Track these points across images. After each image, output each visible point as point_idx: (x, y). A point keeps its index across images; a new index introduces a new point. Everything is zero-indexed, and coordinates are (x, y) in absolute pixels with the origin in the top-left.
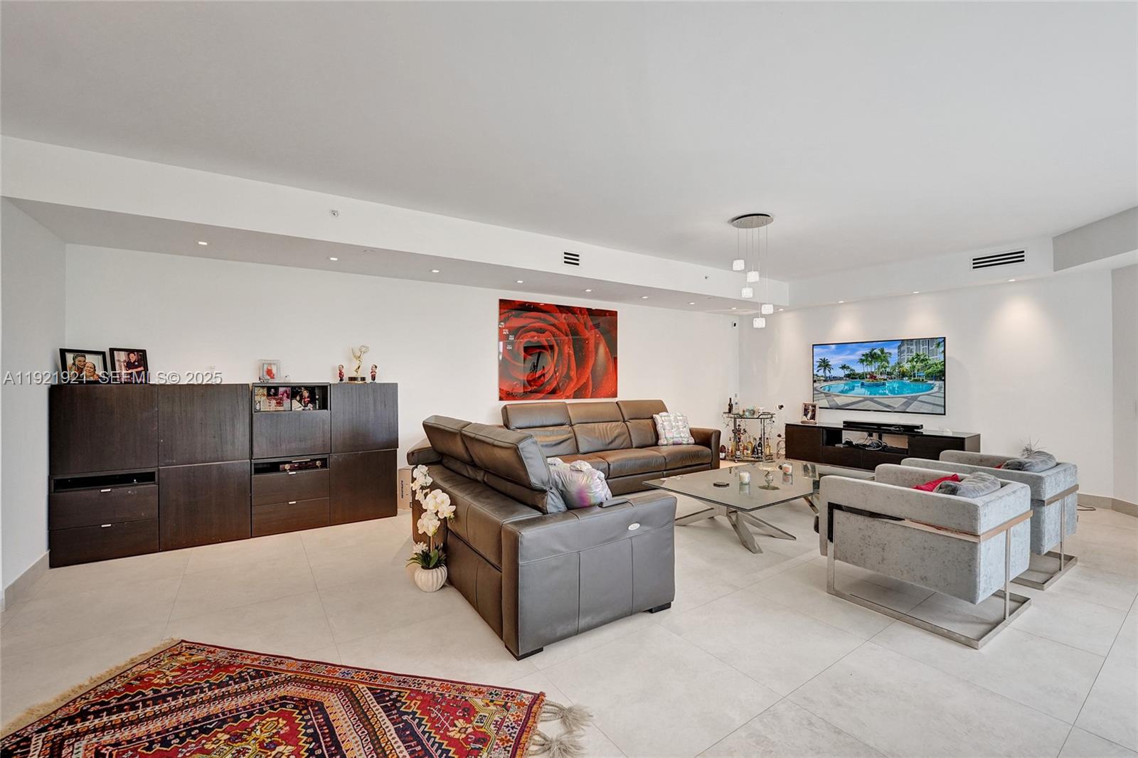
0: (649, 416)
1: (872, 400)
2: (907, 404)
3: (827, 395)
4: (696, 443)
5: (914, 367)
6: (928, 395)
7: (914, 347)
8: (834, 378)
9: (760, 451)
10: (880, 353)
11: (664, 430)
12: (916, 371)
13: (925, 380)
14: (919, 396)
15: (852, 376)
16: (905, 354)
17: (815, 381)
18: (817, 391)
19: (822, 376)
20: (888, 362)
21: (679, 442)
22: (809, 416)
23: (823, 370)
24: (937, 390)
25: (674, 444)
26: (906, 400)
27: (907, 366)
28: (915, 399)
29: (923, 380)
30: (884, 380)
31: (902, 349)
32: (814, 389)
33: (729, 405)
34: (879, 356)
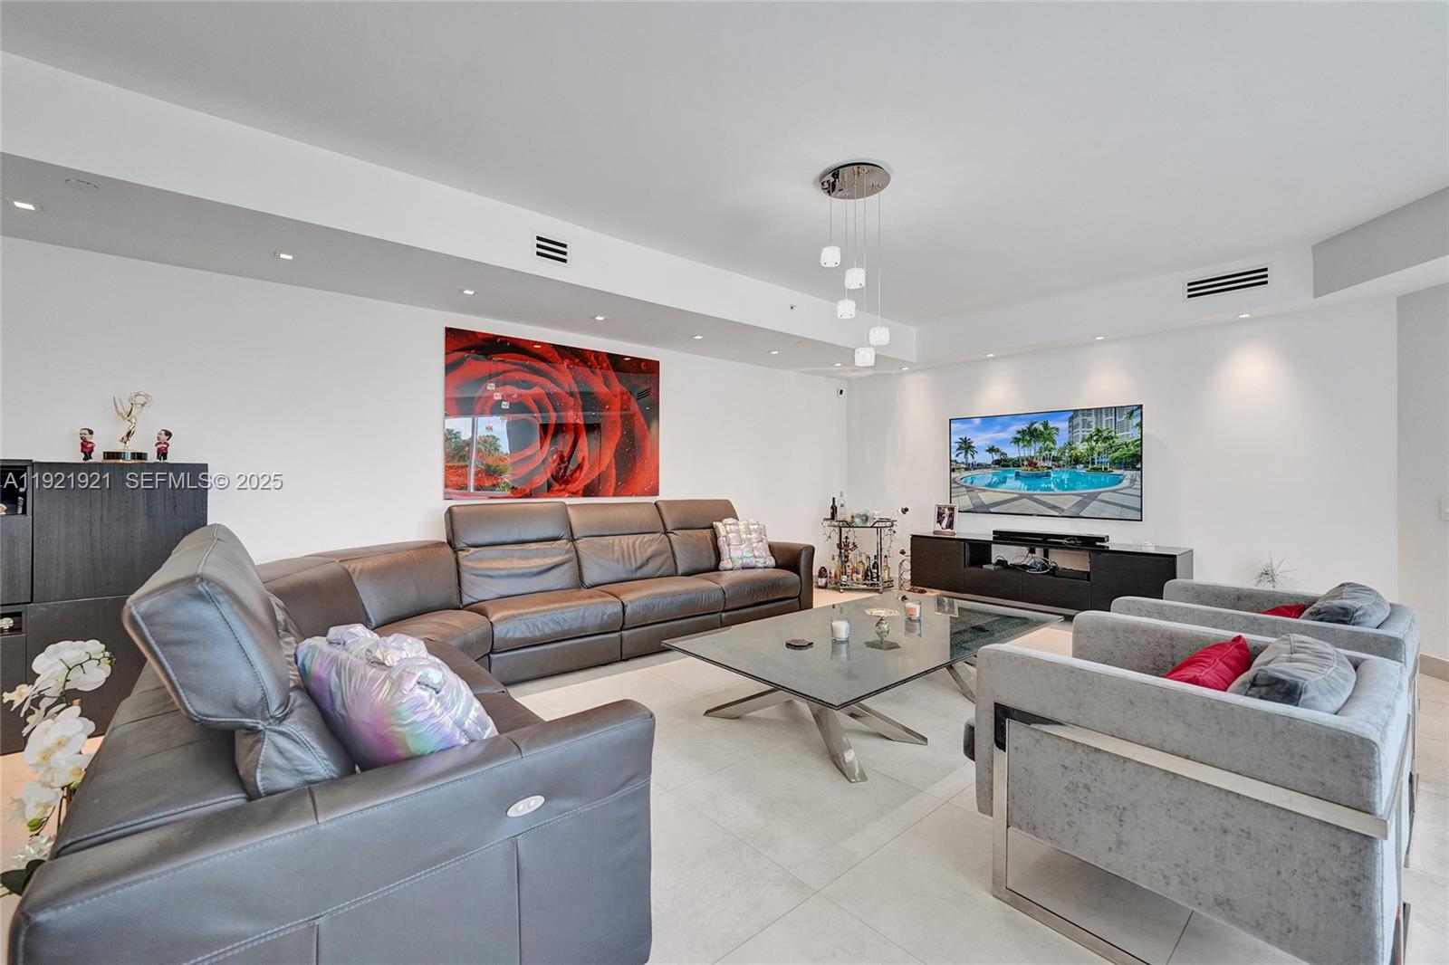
0: (707, 525)
1: (1030, 497)
2: (1082, 504)
3: (970, 489)
4: (777, 566)
5: (1093, 449)
6: (1114, 491)
7: (1092, 419)
8: (978, 465)
9: (875, 575)
10: (1042, 429)
11: (728, 545)
12: (1095, 456)
13: (1109, 469)
14: (1100, 493)
15: (1003, 463)
16: (1080, 429)
17: (953, 470)
18: (958, 484)
19: (963, 463)
20: (1054, 443)
21: (751, 565)
22: (945, 523)
23: (963, 455)
24: (1127, 485)
25: (743, 568)
26: (1080, 498)
27: (1082, 448)
28: (1093, 497)
29: (1106, 469)
30: (1051, 468)
31: (1075, 421)
32: (952, 481)
33: (832, 507)
34: (1042, 433)
